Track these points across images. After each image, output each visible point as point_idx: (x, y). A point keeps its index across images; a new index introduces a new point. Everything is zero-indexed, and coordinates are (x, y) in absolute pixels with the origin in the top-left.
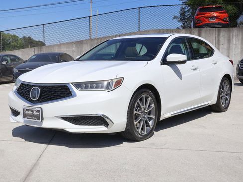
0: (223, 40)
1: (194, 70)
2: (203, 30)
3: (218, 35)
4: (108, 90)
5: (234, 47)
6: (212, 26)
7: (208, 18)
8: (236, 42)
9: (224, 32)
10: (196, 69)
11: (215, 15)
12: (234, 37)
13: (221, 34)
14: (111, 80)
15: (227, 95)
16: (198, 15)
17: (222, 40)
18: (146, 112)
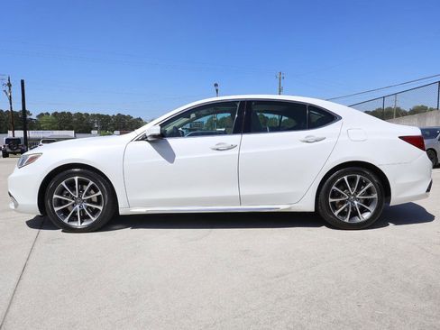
18: (83, 198)
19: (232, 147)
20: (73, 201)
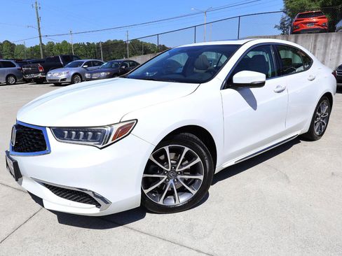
0: (320, 45)
1: (279, 92)
2: (300, 36)
3: (316, 41)
4: (100, 146)
5: (330, 52)
6: (310, 31)
7: (306, 23)
8: (333, 46)
9: (322, 38)
10: (282, 91)
11: (314, 20)
12: (332, 42)
13: (319, 39)
14: (110, 125)
15: (323, 119)
16: (296, 21)
17: (318, 45)
18: (177, 170)
20: (166, 177)
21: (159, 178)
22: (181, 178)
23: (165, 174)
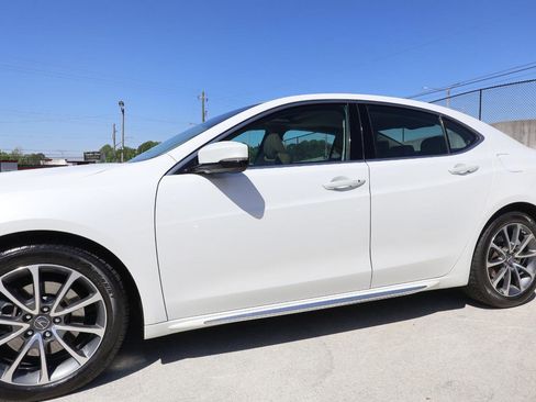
1: (339, 190)
18: (53, 314)
19: (360, 184)
20: (26, 326)
21: (11, 326)
22: (58, 331)
23: (25, 320)
